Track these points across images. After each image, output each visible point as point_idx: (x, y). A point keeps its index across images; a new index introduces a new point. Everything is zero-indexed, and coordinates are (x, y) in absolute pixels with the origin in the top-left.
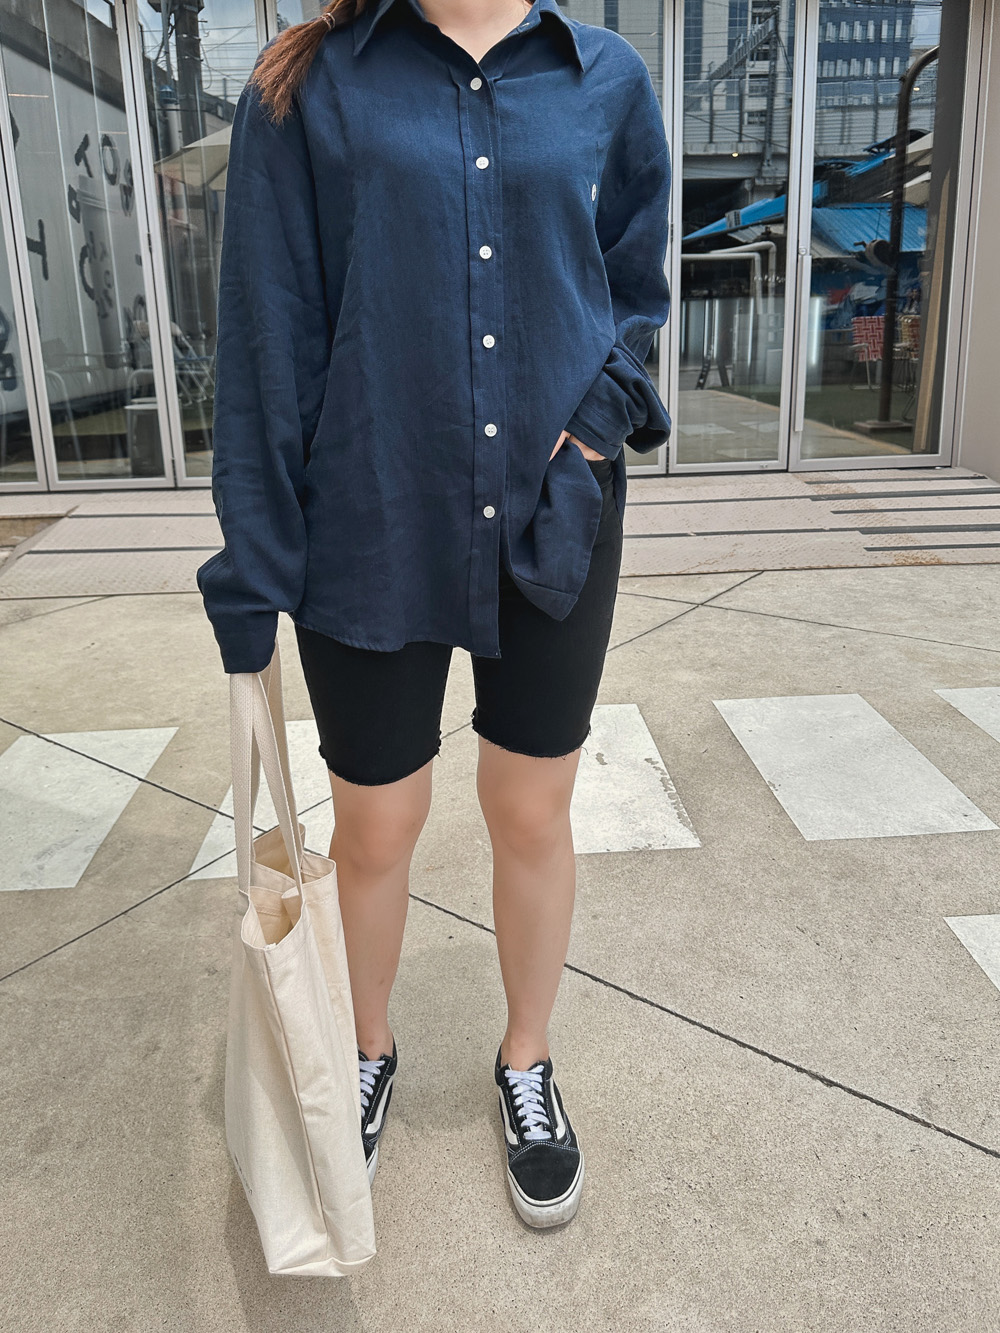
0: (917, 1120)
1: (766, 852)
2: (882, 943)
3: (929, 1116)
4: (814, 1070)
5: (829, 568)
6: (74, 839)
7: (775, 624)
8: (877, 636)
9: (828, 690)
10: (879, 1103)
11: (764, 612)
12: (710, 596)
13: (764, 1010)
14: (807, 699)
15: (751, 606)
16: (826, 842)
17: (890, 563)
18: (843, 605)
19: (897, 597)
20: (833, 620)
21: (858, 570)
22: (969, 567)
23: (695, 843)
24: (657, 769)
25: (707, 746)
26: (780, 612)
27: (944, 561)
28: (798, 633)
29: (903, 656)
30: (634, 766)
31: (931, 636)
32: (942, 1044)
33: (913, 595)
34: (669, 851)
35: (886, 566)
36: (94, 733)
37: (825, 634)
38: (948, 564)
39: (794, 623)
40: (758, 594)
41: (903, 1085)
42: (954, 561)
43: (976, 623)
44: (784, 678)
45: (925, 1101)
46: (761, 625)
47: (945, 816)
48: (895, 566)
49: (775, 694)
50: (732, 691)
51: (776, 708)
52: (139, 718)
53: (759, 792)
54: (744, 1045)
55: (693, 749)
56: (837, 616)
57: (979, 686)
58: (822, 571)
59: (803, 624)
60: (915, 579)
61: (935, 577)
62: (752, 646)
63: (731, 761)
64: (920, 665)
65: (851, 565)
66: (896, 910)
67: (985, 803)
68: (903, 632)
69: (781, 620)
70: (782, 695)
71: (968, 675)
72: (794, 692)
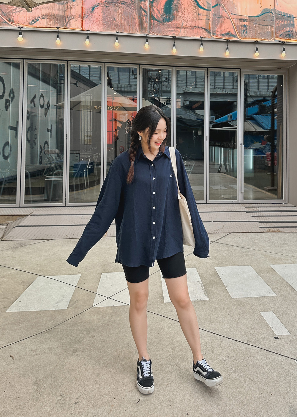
0: (246, 344)
1: (223, 300)
2: (245, 317)
3: (249, 343)
4: (227, 337)
5: (249, 232)
6: (63, 300)
7: (232, 248)
8: (258, 251)
9: (243, 265)
10: (239, 341)
11: (230, 244)
12: (216, 240)
13: (219, 328)
14: (237, 267)
15: (227, 243)
16: (236, 298)
17: (265, 231)
18: (251, 243)
19: (266, 241)
20: (247, 247)
21: (256, 233)
22: (287, 233)
23: (208, 299)
24: (200, 283)
25: (212, 278)
26: (234, 244)
27: (281, 231)
28: (238, 250)
29: (263, 256)
30: (194, 282)
31: (272, 251)
32: (254, 333)
33: (270, 241)
34: (202, 301)
35: (264, 232)
36: (60, 276)
37: (245, 250)
38: (281, 232)
39: (237, 247)
40: (229, 239)
41: (245, 339)
42: (283, 231)
43: (285, 248)
44: (232, 262)
45: (249, 341)
46: (228, 248)
47: (265, 293)
48: (267, 232)
49: (229, 266)
50: (219, 265)
51: (229, 269)
52: (70, 272)
53: (223, 288)
54: (214, 333)
55: (209, 279)
56: (249, 246)
57: (281, 264)
58: (247, 233)
59: (240, 248)
60: (271, 236)
61: (277, 236)
62: (226, 253)
63: (217, 281)
64: (267, 259)
65: (255, 232)
66: (250, 311)
67: (275, 290)
68: (265, 250)
69: (234, 247)
70: (231, 266)
71: (279, 261)
72: (234, 265)
